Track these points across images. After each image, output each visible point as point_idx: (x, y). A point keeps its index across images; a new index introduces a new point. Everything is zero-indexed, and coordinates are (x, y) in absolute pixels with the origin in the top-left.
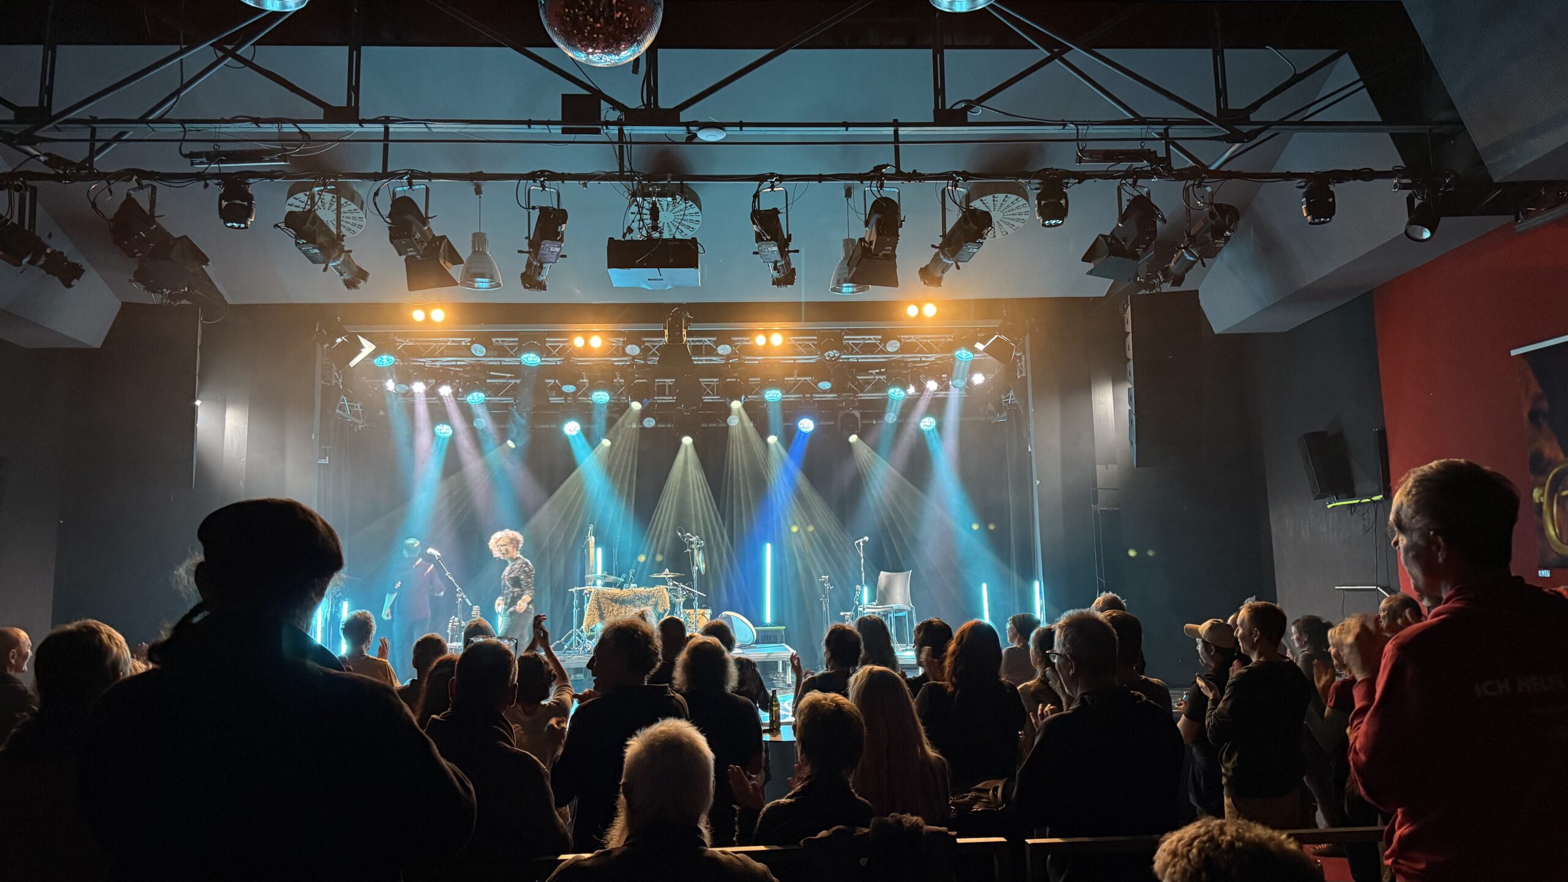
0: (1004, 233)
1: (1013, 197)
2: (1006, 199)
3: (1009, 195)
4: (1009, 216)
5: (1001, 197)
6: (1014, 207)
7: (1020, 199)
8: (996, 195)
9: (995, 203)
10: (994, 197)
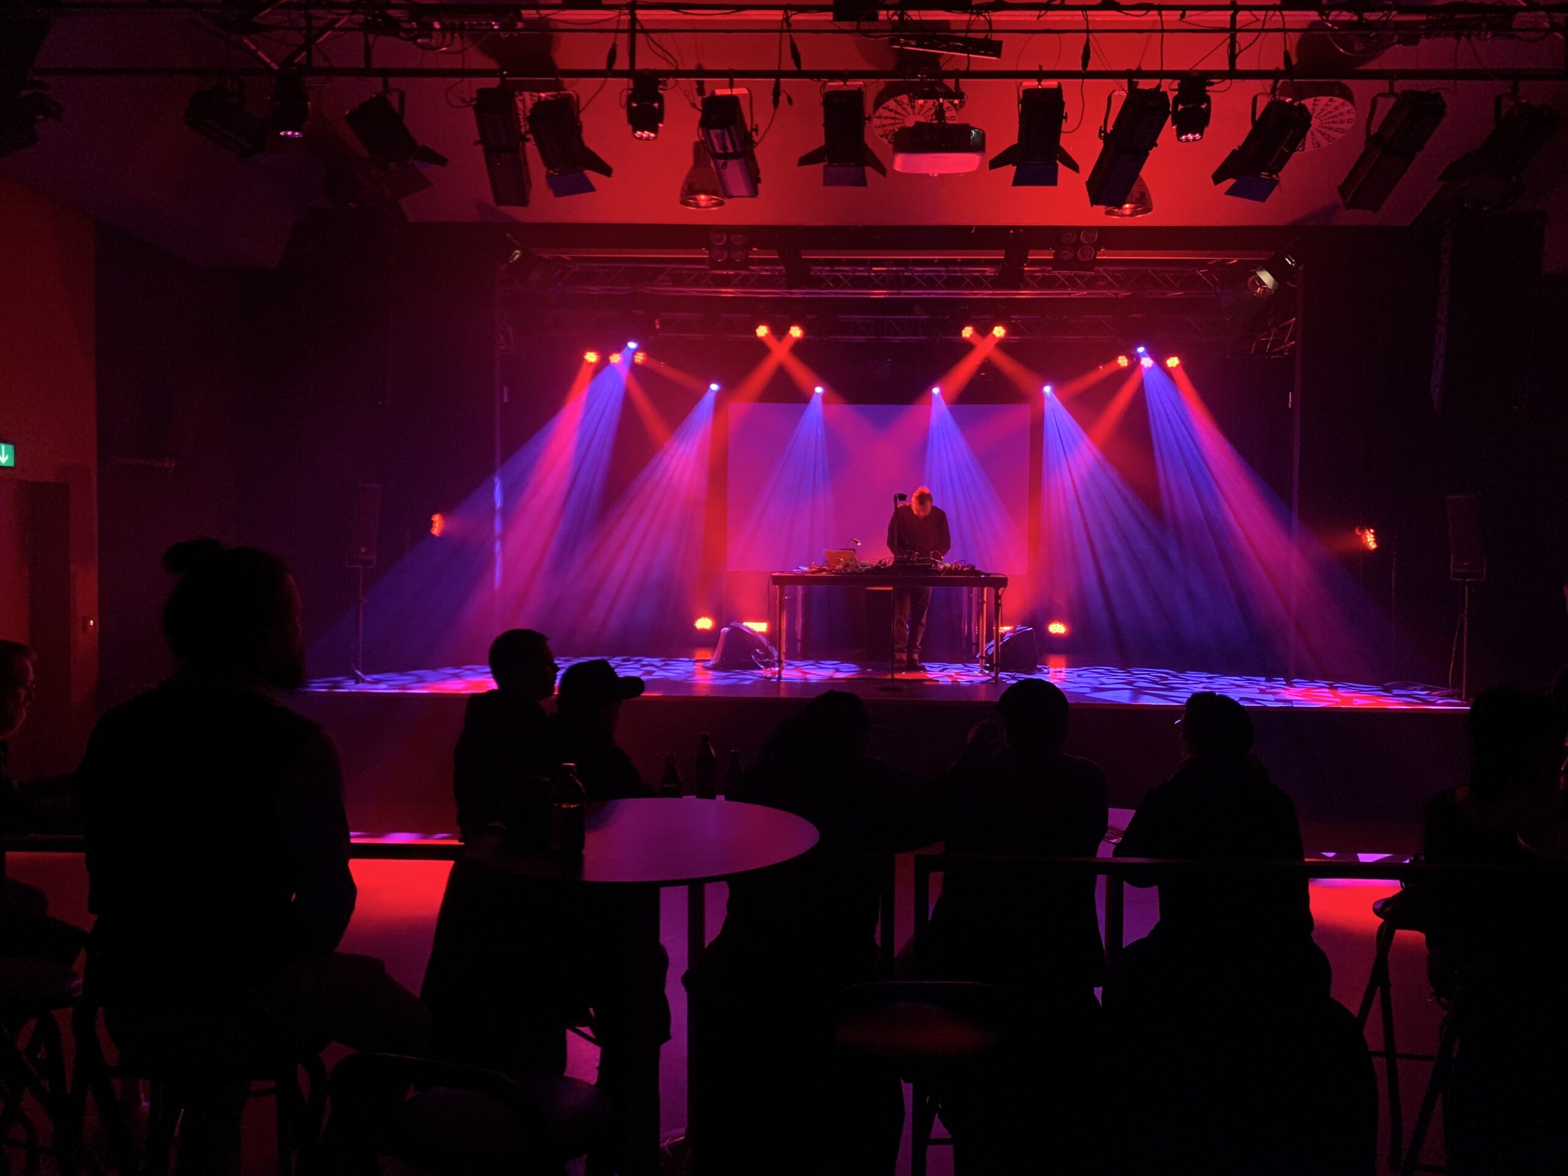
0: (1316, 146)
1: (1338, 101)
2: (1330, 103)
3: (1335, 98)
4: (1326, 125)
5: (1324, 100)
6: (1337, 113)
7: (1347, 103)
8: (1318, 98)
9: (1315, 107)
10: (1315, 100)
